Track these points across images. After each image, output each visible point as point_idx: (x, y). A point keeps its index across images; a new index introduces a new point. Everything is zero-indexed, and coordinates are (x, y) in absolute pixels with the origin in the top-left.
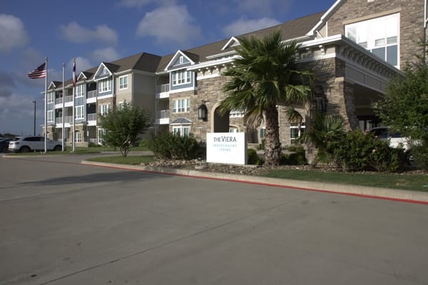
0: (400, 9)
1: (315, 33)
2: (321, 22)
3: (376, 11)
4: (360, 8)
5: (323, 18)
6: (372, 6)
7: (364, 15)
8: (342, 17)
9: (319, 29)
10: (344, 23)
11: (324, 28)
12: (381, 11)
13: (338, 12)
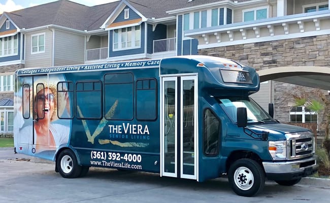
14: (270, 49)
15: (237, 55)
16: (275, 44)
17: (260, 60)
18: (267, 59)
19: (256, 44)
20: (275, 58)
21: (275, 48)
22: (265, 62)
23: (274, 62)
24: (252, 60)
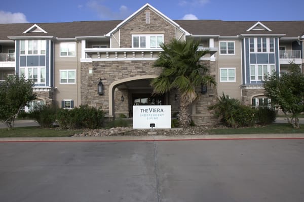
0: (164, 32)
1: (111, 35)
2: (116, 29)
3: (151, 30)
4: (141, 26)
5: (118, 26)
6: (149, 26)
7: (144, 31)
8: (130, 29)
9: (114, 33)
10: (131, 33)
11: (117, 33)
12: (154, 31)
13: (128, 25)
14: (141, 65)
15: (120, 67)
16: (144, 62)
17: (135, 71)
18: (139, 70)
19: (132, 61)
20: (144, 70)
21: (144, 65)
22: (138, 72)
23: (144, 72)
24: (130, 70)
